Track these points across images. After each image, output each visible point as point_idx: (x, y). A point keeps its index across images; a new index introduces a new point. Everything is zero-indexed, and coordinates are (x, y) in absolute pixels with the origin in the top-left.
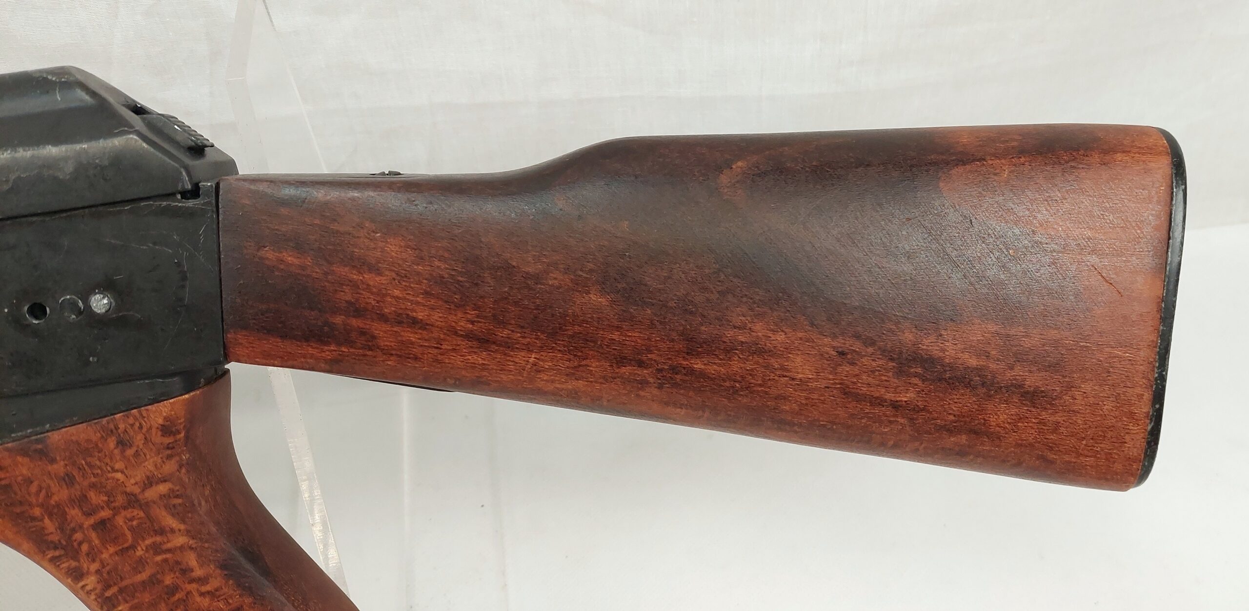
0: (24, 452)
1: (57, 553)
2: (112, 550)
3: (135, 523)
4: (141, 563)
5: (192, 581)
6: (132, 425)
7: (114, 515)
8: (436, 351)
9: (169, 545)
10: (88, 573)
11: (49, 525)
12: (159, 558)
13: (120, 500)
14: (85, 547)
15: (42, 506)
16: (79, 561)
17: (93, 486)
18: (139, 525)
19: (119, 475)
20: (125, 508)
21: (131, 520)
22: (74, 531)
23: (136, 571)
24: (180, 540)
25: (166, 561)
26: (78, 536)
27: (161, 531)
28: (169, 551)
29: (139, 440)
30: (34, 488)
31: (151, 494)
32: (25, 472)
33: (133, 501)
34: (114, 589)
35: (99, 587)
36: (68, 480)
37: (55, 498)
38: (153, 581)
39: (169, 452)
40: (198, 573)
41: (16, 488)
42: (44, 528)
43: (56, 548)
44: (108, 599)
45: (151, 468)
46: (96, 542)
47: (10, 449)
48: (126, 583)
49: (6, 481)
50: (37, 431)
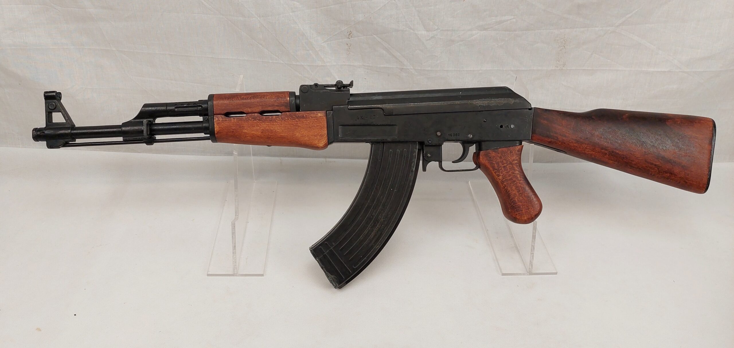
0: (495, 152)
2: (505, 172)
3: (510, 167)
4: (510, 175)
5: (518, 180)
6: (513, 149)
7: (507, 165)
8: (568, 142)
9: (515, 173)
10: (501, 175)
12: (513, 175)
13: (509, 163)
14: (501, 171)
15: (495, 162)
16: (499, 173)
17: (504, 159)
18: (511, 168)
19: (509, 158)
20: (509, 164)
21: (510, 166)
22: (500, 167)
24: (517, 172)
25: (514, 175)
26: (500, 168)
27: (515, 170)
28: (515, 174)
29: (514, 152)
30: (495, 158)
31: (515, 163)
32: (494, 155)
33: (511, 163)
34: (505, 179)
35: (502, 179)
37: (498, 160)
38: (511, 179)
39: (518, 155)
40: (519, 179)
41: (492, 157)
42: (495, 166)
43: (496, 170)
44: (503, 181)
45: (515, 157)
46: (503, 170)
47: (492, 151)
48: (507, 178)
49: (490, 156)
50: (497, 148)
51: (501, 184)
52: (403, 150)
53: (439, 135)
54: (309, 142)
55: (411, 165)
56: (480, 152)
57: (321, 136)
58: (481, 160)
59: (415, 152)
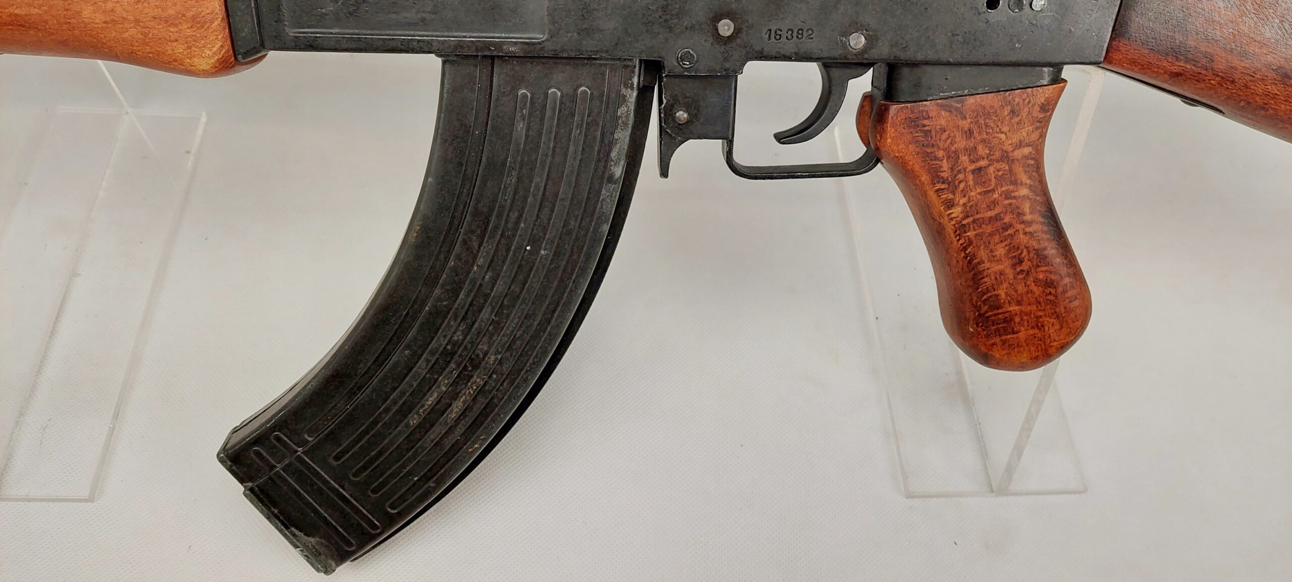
0: (948, 109)
1: (943, 186)
2: (979, 190)
3: (1000, 173)
4: (995, 203)
5: (1023, 222)
6: (1024, 100)
7: (989, 165)
8: (1250, 78)
9: (1016, 194)
10: (958, 204)
11: (945, 165)
12: (1007, 202)
13: (998, 154)
14: (962, 186)
15: (945, 150)
16: (954, 195)
17: (983, 141)
18: (1003, 174)
19: (1003, 136)
20: (998, 161)
21: (999, 171)
22: (959, 172)
23: (989, 208)
24: (1024, 191)
25: (1010, 204)
26: (961, 176)
27: (1015, 183)
28: (1015, 197)
29: (1024, 114)
30: (944, 137)
31: (1018, 154)
32: (943, 123)
33: (1005, 157)
34: (971, 219)
35: (961, 216)
36: (969, 133)
37: (956, 146)
38: (997, 218)
39: (1038, 124)
40: (1028, 217)
41: (933, 134)
42: (941, 167)
43: (943, 183)
44: (964, 226)
45: (1025, 134)
46: (971, 183)
47: (937, 105)
48: (978, 216)
49: (926, 128)
50: (960, 93)
51: (952, 235)
52: (576, 90)
53: (728, 34)
54: (148, 49)
55: (609, 154)
56: (887, 109)
57: (197, 22)
58: (889, 141)
59: (623, 99)
